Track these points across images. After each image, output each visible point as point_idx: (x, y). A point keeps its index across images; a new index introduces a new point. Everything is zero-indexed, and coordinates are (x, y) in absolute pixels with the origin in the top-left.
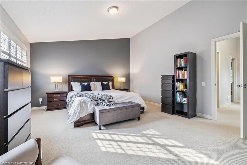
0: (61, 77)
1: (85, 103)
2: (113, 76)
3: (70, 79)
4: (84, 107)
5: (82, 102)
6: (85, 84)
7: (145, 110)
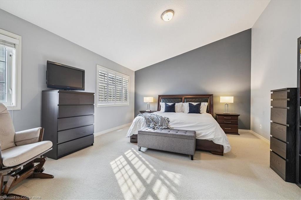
0: (153, 98)
1: (139, 123)
2: (213, 95)
3: (160, 99)
4: (138, 126)
5: (137, 120)
6: (170, 104)
7: (225, 152)
